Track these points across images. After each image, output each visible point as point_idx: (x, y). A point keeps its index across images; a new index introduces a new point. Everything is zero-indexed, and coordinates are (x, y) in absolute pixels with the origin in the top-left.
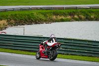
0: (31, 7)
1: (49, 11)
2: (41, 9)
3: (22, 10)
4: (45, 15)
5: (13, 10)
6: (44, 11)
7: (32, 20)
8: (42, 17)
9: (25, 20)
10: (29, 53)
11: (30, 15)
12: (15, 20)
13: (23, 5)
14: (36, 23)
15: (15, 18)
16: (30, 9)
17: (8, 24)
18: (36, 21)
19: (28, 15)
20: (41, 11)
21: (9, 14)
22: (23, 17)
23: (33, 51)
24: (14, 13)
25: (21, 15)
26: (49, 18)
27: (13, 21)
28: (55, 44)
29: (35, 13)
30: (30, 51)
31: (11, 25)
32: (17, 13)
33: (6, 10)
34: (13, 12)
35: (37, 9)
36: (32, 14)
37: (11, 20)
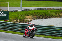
0: (47, 8)
1: (58, 10)
2: (53, 9)
3: (41, 9)
4: (55, 13)
5: (36, 9)
6: (55, 10)
7: (47, 16)
8: (54, 14)
9: (43, 16)
10: (46, 36)
11: (46, 13)
12: (37, 16)
13: (42, 6)
14: (50, 18)
15: (37, 14)
16: (46, 9)
17: (33, 18)
18: (50, 16)
19: (45, 13)
20: (53, 10)
21: (33, 12)
22: (42, 14)
23: (48, 35)
24: (36, 12)
25: (41, 13)
26: (58, 15)
27: (35, 16)
28: (34, 28)
29: (49, 11)
30: (46, 35)
31: (34, 19)
32: (38, 11)
33: (31, 10)
34: (35, 10)
35: (51, 9)
36: (47, 12)
37: (34, 16)
